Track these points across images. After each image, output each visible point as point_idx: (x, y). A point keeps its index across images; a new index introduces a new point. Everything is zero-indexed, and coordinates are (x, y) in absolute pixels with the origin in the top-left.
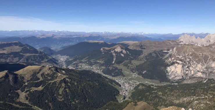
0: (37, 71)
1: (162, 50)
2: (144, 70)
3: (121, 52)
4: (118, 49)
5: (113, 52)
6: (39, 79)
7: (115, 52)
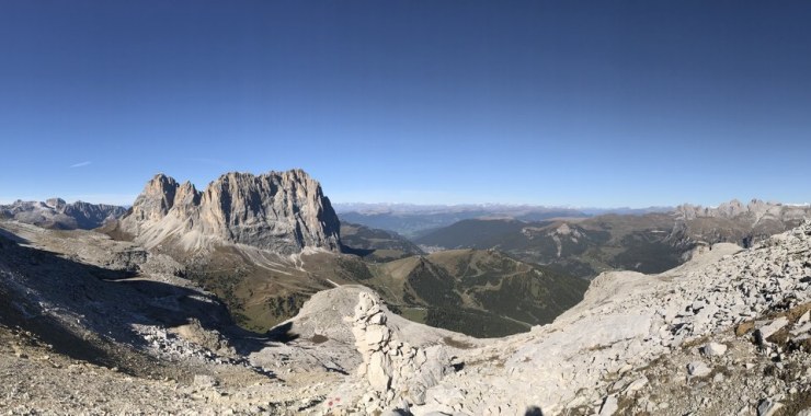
0: (466, 258)
1: (647, 230)
2: (637, 261)
3: (572, 234)
4: (564, 230)
5: (552, 234)
6: (475, 272)
7: (557, 234)
